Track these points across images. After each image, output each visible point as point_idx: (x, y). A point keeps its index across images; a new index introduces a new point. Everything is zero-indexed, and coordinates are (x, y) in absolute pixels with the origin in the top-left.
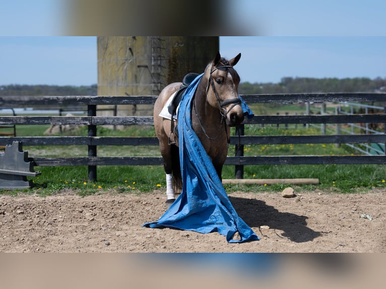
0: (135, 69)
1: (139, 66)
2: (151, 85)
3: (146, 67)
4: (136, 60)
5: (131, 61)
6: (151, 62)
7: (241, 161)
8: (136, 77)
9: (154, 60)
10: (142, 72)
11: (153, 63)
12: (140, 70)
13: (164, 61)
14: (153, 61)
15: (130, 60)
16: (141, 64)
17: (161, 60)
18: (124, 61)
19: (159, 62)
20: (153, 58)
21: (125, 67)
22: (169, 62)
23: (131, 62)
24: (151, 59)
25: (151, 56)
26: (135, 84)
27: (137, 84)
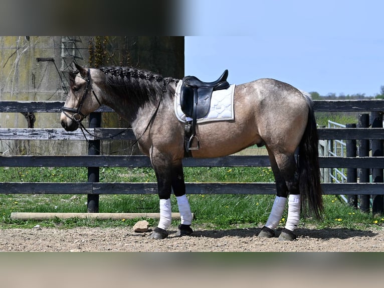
0: (32, 63)
1: (39, 60)
2: (59, 91)
3: (52, 60)
4: (34, 48)
5: (25, 50)
6: (61, 53)
7: (94, 188)
8: (34, 77)
9: (66, 49)
10: (43, 70)
11: (63, 55)
12: (41, 66)
13: (82, 51)
14: (63, 50)
15: (24, 48)
16: (44, 56)
17: (76, 49)
18: (14, 50)
19: (74, 52)
20: (63, 47)
21: (17, 60)
22: (92, 53)
23: (26, 52)
24: (61, 48)
25: (61, 42)
26: (32, 90)
27: (36, 90)
